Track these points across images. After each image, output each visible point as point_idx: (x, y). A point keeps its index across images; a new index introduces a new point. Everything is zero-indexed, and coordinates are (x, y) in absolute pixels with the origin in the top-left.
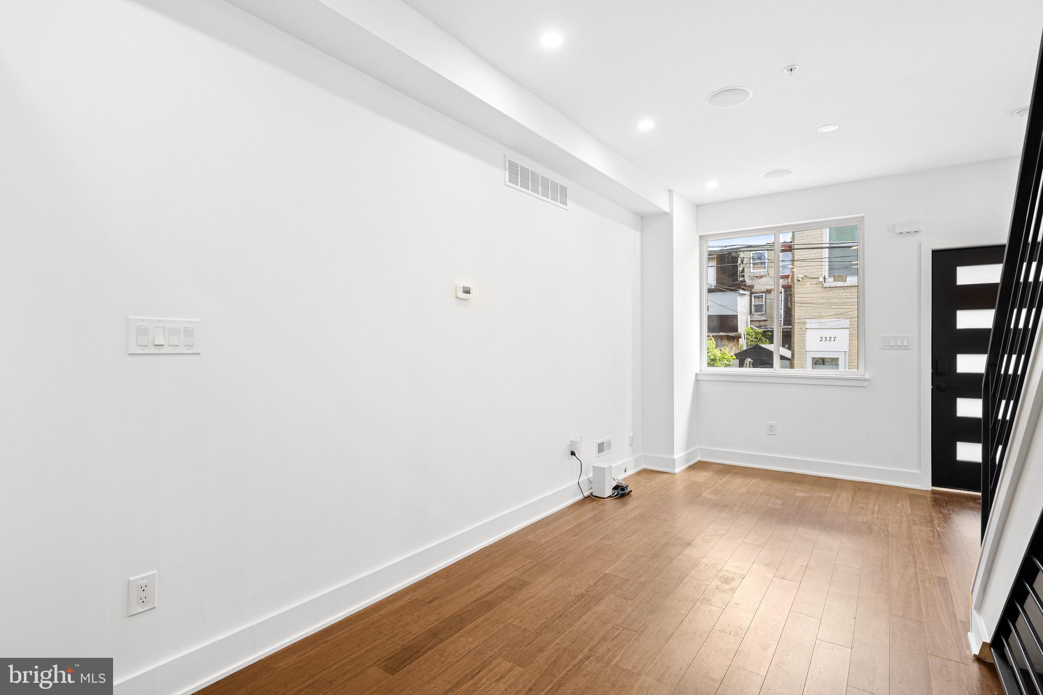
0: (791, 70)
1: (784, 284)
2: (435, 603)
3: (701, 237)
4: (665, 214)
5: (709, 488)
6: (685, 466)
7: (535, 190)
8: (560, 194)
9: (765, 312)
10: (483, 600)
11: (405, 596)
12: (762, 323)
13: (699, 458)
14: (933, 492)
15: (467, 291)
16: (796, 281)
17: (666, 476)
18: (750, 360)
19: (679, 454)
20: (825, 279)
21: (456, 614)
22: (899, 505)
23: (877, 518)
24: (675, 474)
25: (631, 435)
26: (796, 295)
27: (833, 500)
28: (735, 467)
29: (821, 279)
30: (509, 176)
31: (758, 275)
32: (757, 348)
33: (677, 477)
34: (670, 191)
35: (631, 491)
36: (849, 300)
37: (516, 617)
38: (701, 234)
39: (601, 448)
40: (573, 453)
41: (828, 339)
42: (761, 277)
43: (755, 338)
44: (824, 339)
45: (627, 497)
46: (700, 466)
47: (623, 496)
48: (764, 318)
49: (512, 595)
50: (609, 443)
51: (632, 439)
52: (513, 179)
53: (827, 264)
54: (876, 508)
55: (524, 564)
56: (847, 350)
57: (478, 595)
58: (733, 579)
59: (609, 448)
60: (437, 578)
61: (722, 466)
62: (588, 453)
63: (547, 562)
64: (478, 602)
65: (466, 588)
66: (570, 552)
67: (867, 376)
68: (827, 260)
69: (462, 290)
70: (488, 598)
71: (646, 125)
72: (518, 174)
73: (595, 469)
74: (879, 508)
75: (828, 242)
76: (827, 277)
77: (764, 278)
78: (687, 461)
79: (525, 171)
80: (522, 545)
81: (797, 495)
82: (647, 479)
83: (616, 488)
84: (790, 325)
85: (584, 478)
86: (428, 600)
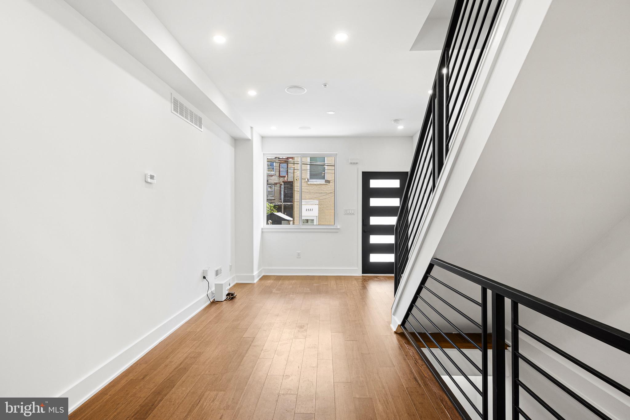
0: (325, 85)
1: (283, 180)
2: (148, 378)
3: (264, 154)
4: (249, 140)
5: (275, 288)
6: (258, 279)
7: (186, 118)
8: (199, 122)
9: (274, 195)
10: (179, 368)
11: (122, 380)
12: (272, 201)
13: (263, 274)
14: (363, 276)
15: (152, 177)
16: (295, 180)
17: (250, 286)
18: (270, 221)
19: (256, 273)
20: (308, 179)
21: (167, 379)
22: (353, 283)
23: (348, 290)
24: (253, 284)
25: (231, 265)
26: (295, 187)
27: (329, 285)
28: (282, 276)
29: (307, 180)
30: (174, 107)
31: (270, 174)
32: (272, 215)
33: (255, 285)
34: (251, 128)
35: (236, 295)
36: (318, 191)
37: (205, 370)
38: (264, 153)
39: (217, 273)
40: (204, 278)
41: (309, 210)
42: (272, 176)
43: (270, 209)
44: (308, 210)
45: (235, 299)
46: (264, 278)
47: (232, 298)
48: (273, 198)
49: (196, 360)
50: (221, 270)
51: (231, 266)
52: (176, 110)
53: (309, 172)
54: (346, 286)
55: (193, 344)
56: (317, 215)
57: (174, 366)
58: (304, 326)
59: (221, 273)
60: (139, 365)
61: (276, 277)
62: (211, 277)
63: (207, 340)
64: (177, 370)
65: (163, 365)
66: (218, 332)
67: (338, 227)
68: (309, 170)
69: (149, 177)
70: (182, 366)
71: (252, 93)
72: (178, 108)
73: (216, 285)
74: (347, 286)
75: (309, 162)
76: (309, 179)
77: (273, 176)
78: (259, 276)
79: (182, 105)
80: (186, 334)
81: (314, 285)
82: (241, 288)
83: (228, 295)
84: (291, 202)
85: (210, 291)
86: (142, 377)
